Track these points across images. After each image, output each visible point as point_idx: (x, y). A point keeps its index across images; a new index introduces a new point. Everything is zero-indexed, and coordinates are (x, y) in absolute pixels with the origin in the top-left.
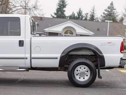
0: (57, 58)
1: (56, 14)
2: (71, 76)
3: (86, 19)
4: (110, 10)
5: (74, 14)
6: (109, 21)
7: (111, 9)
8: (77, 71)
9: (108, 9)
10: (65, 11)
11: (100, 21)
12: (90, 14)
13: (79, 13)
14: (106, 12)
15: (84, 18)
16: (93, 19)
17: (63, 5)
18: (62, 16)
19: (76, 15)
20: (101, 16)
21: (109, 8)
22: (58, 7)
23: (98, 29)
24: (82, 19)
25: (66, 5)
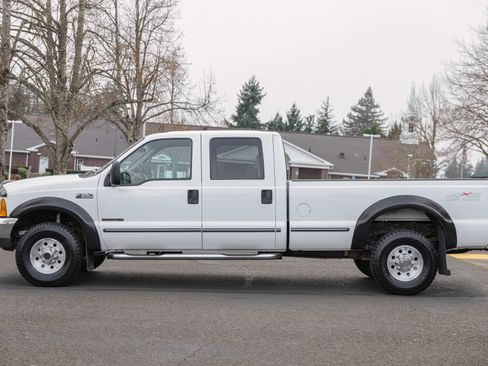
0: (348, 230)
1: (235, 119)
2: (381, 270)
3: (309, 130)
4: (364, 108)
5: (281, 119)
6: (372, 136)
7: (367, 106)
8: (393, 258)
9: (359, 106)
10: (257, 111)
11: (341, 134)
12: (317, 117)
13: (293, 115)
14: (355, 114)
15: (304, 128)
16: (326, 131)
17: (253, 98)
18: (251, 123)
19: (285, 120)
20: (344, 122)
21: (361, 103)
22: (242, 102)
23: (342, 154)
24: (298, 131)
25: (260, 98)
